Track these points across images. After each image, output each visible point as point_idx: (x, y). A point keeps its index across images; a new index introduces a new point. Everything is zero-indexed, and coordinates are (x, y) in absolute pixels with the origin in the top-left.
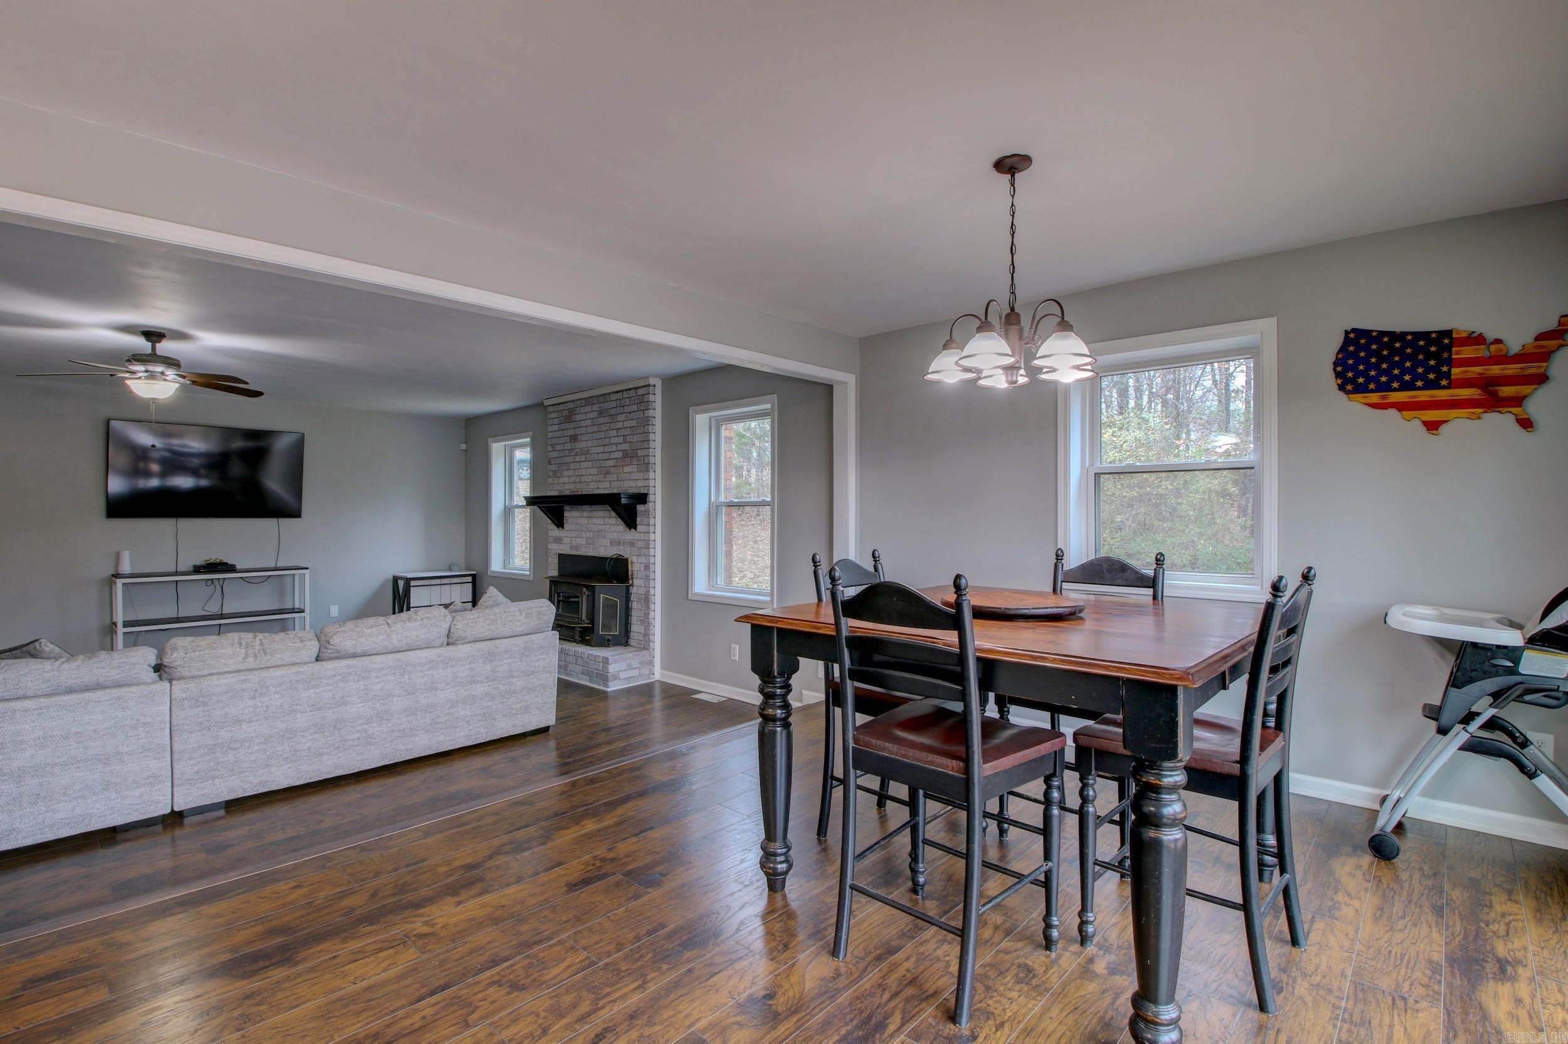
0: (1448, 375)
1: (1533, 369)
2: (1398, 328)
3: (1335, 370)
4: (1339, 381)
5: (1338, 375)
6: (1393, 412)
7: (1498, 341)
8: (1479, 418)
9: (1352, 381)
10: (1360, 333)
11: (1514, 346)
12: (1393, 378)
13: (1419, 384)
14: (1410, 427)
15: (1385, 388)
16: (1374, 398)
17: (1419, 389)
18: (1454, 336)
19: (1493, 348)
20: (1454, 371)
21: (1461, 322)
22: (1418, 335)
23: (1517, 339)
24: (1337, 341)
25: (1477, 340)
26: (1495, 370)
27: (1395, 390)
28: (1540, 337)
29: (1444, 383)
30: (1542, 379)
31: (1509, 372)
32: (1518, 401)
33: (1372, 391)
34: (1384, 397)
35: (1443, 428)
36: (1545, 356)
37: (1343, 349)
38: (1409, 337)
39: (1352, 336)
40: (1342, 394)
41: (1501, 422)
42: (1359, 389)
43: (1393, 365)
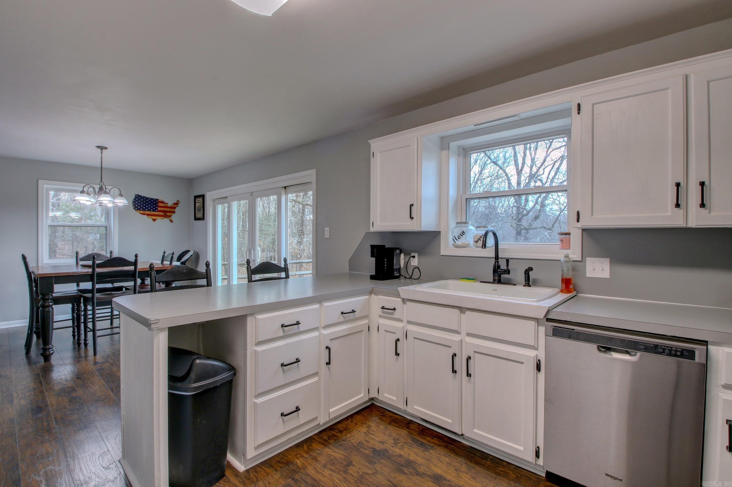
0: (157, 209)
1: (173, 210)
2: (148, 196)
3: (133, 204)
4: (134, 207)
5: (134, 205)
6: (146, 216)
7: (167, 203)
8: (163, 219)
9: (137, 207)
10: (139, 196)
11: (169, 205)
12: (146, 208)
13: (152, 210)
14: (149, 220)
15: (144, 210)
16: (142, 212)
17: (151, 211)
18: (159, 201)
19: (166, 204)
20: (159, 208)
21: (161, 198)
22: (152, 199)
23: (170, 204)
24: (134, 197)
25: (163, 202)
26: (166, 209)
27: (146, 211)
28: (174, 204)
29: (157, 211)
30: (174, 212)
31: (169, 210)
32: (170, 216)
33: (141, 210)
34: (144, 212)
35: (156, 221)
36: (175, 208)
37: (135, 199)
38: (150, 199)
39: (137, 196)
40: (134, 210)
41: (167, 220)
42: (139, 209)
43: (146, 205)
